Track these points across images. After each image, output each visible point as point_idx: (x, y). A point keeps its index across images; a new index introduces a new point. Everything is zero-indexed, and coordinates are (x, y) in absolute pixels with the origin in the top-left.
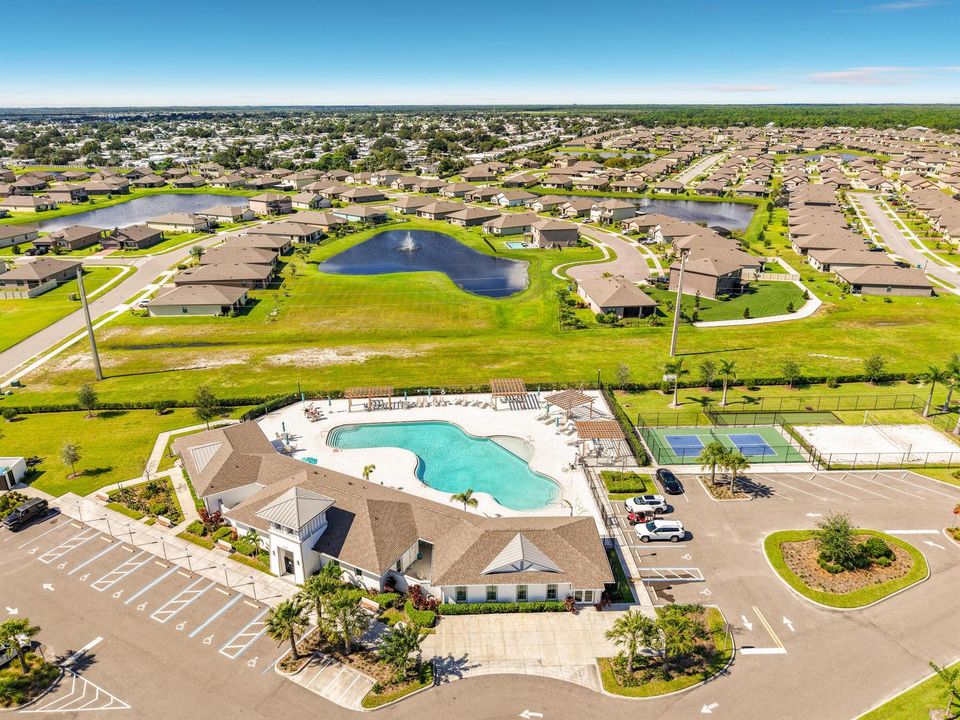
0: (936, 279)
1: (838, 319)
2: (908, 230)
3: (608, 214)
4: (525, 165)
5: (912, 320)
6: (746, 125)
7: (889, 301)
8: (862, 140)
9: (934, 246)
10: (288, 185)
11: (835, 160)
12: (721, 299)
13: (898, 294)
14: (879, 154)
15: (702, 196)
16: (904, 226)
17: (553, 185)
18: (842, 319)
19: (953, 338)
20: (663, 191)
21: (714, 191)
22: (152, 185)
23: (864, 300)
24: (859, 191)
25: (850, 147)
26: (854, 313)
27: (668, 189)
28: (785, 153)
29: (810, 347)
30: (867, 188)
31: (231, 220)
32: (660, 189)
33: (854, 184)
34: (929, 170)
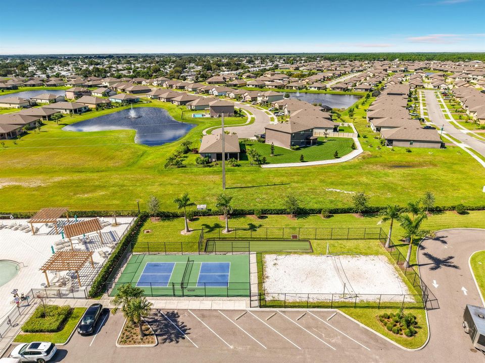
0: (450, 137)
1: (367, 163)
2: (447, 109)
3: (266, 99)
4: (248, 76)
5: (420, 165)
6: (384, 60)
7: (409, 151)
8: (443, 67)
9: (458, 118)
10: (105, 85)
11: (421, 74)
12: (293, 149)
13: (418, 146)
14: (449, 72)
15: (334, 91)
16: (445, 106)
17: (253, 85)
18: (370, 163)
19: (443, 178)
20: (313, 89)
21: (341, 88)
22: (34, 85)
23: (393, 150)
24: (427, 89)
25: (435, 69)
26: (381, 159)
27: (315, 87)
28: (397, 72)
29: (332, 183)
30: (432, 87)
31: (48, 101)
32: (311, 87)
33: (425, 86)
34: (474, 79)
